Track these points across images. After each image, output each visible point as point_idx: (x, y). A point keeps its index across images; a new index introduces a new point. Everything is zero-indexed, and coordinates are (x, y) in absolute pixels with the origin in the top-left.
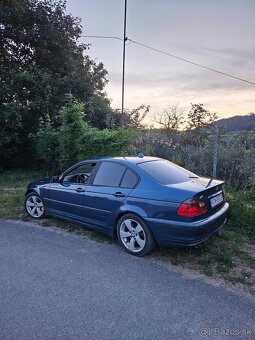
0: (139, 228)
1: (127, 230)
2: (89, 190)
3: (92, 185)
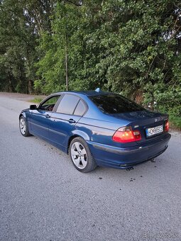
0: (84, 152)
1: (76, 150)
3: (55, 112)
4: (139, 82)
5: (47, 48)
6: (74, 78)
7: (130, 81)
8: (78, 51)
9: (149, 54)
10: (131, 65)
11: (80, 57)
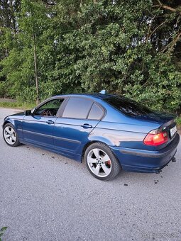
0: (107, 158)
1: (94, 157)
2: (58, 122)
3: (61, 117)
4: (117, 84)
5: (11, 46)
6: (45, 79)
7: (108, 82)
8: (49, 51)
9: (130, 57)
10: (114, 67)
11: (51, 57)
